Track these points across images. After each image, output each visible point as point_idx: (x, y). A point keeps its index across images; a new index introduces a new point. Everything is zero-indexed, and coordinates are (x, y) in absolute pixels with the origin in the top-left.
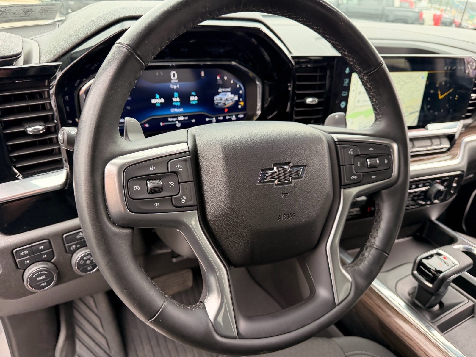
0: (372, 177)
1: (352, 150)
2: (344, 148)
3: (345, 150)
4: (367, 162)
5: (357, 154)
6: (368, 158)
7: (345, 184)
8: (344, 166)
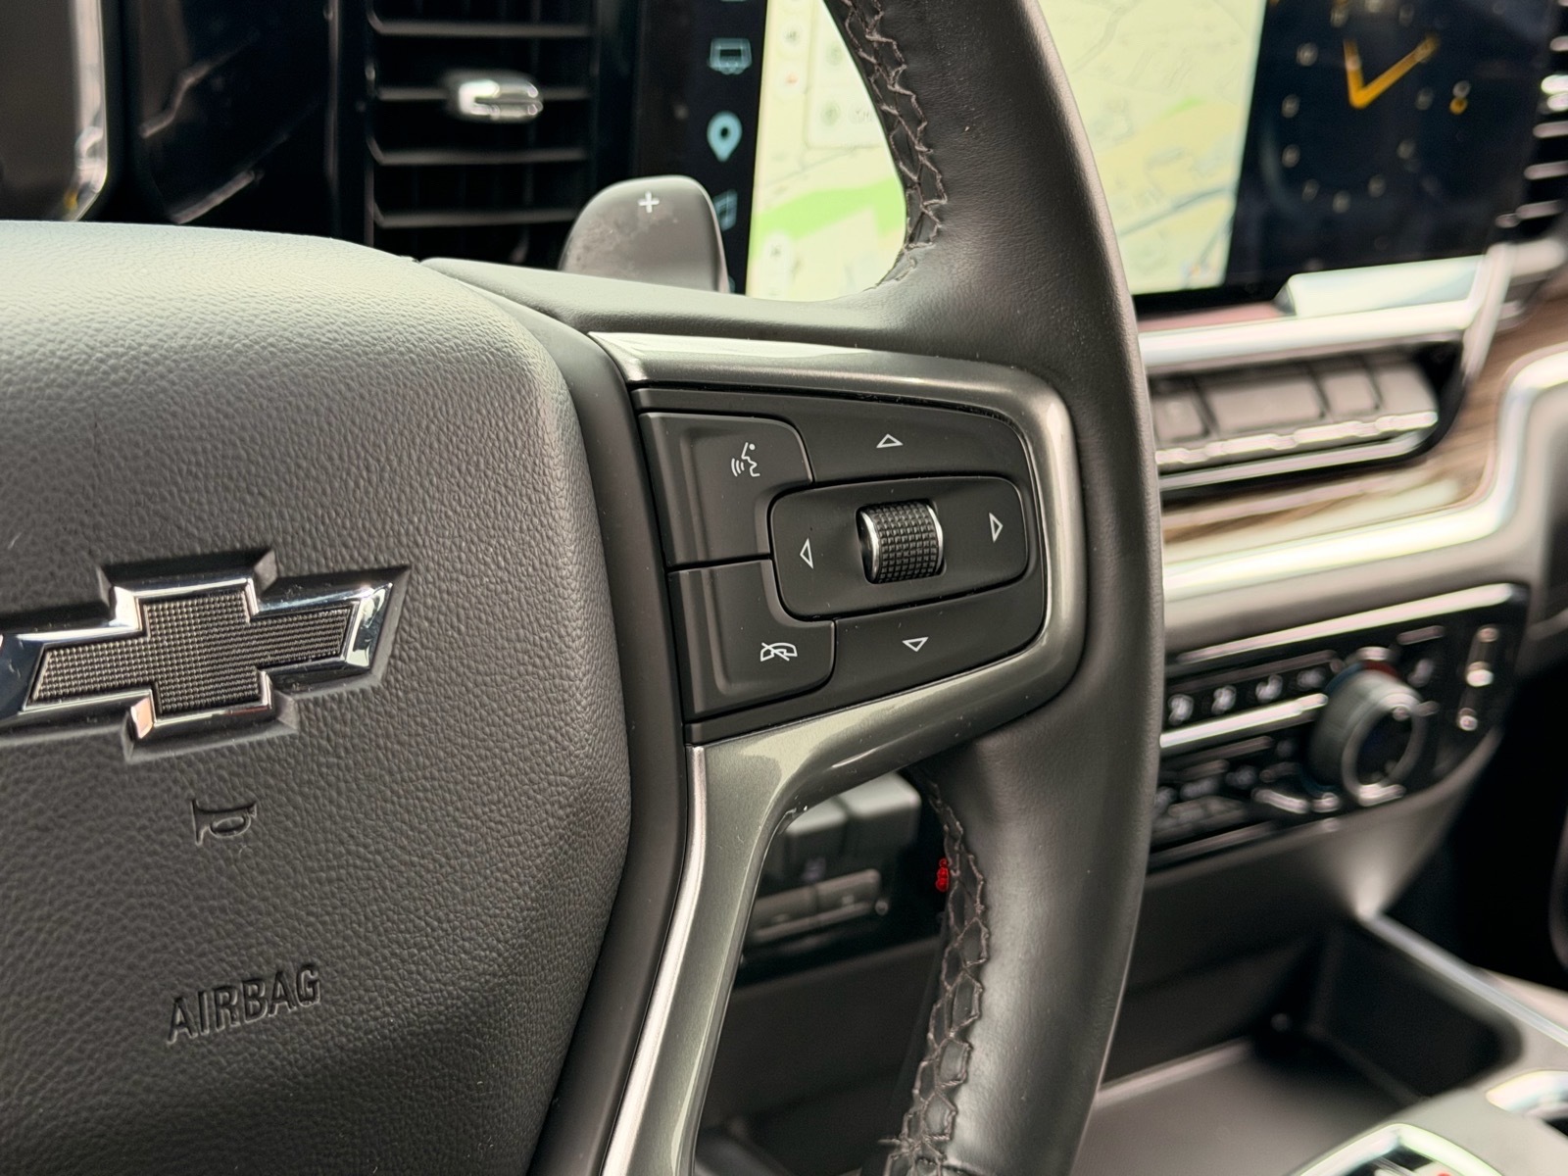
0: (907, 643)
1: (752, 447)
2: (695, 434)
3: (704, 446)
4: (863, 533)
5: (792, 476)
6: (869, 508)
7: (717, 705)
8: (704, 571)
